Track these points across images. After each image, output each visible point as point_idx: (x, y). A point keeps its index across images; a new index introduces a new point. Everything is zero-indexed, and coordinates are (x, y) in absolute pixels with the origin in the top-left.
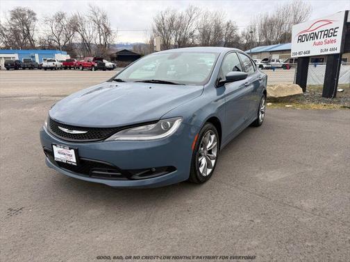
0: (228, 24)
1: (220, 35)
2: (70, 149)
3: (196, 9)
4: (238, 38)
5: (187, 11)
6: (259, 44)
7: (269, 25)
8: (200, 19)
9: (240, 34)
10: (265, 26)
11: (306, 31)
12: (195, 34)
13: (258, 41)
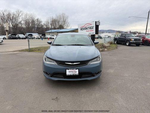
0: (38, 19)
1: (34, 24)
2: (76, 69)
3: (21, 11)
4: (42, 26)
5: (16, 12)
6: (51, 29)
7: (54, 22)
8: (23, 16)
9: (43, 24)
10: (52, 22)
11: (83, 27)
12: (22, 23)
13: (51, 27)
